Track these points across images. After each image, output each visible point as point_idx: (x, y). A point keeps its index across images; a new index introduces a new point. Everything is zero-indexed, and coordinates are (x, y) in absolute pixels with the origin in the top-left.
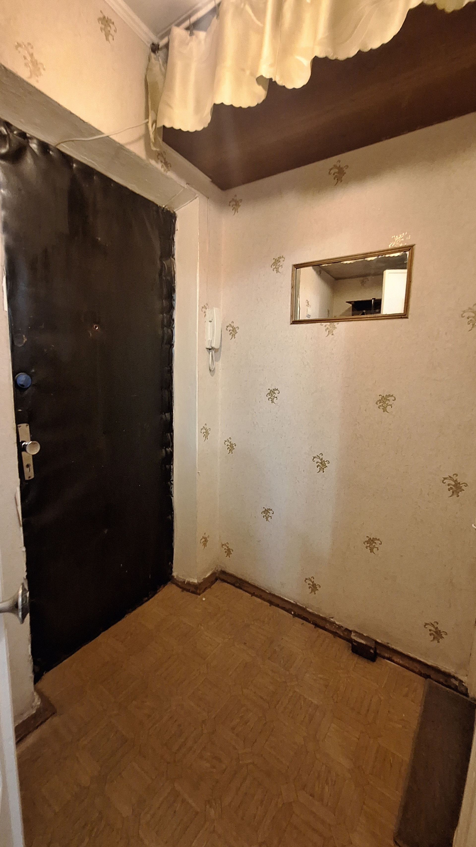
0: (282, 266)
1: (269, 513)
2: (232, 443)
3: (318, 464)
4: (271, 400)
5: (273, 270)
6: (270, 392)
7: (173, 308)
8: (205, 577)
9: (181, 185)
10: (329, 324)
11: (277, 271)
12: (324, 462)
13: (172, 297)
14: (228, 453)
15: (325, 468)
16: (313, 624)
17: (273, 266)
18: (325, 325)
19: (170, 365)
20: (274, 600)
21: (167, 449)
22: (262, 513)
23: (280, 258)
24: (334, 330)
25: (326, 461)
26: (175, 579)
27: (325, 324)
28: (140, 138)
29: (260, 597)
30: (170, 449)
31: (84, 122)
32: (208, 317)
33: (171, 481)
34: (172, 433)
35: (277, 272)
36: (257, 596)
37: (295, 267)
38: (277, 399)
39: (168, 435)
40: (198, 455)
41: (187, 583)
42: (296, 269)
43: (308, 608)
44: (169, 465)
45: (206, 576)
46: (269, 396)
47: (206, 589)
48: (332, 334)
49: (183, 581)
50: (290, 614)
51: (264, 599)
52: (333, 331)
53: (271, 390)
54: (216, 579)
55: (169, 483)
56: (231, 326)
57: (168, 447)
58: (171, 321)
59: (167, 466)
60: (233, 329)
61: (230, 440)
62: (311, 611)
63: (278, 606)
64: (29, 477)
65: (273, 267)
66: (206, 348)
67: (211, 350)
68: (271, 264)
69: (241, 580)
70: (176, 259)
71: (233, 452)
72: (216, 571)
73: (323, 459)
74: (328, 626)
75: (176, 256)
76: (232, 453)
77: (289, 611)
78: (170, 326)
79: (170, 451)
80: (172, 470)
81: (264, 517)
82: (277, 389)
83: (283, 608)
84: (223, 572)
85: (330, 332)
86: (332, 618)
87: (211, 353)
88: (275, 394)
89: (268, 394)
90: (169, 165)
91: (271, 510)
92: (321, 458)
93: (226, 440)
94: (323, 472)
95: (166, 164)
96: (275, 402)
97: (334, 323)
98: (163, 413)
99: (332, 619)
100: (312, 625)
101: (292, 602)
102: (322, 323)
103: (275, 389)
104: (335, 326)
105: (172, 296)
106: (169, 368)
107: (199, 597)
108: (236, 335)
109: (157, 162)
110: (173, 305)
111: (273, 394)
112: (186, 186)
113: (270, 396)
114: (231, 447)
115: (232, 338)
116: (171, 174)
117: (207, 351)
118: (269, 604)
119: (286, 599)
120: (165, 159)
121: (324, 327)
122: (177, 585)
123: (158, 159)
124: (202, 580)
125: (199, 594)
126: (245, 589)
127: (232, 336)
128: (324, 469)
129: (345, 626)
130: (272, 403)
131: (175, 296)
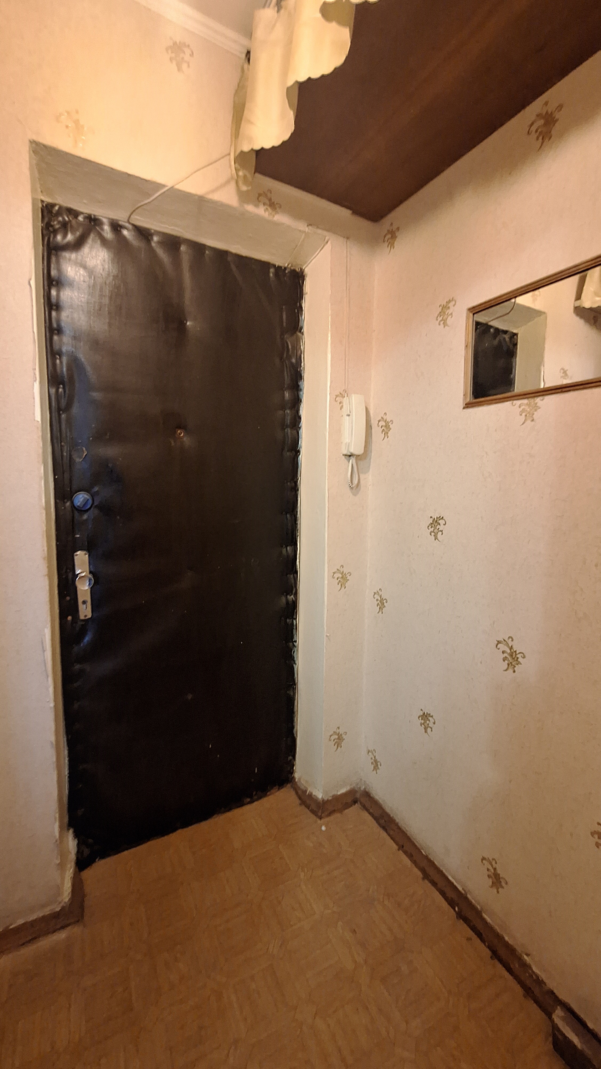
0: (451, 314)
1: (429, 720)
2: (382, 597)
3: (505, 655)
4: (434, 535)
5: (439, 324)
6: (433, 521)
7: (299, 401)
8: (336, 793)
9: (299, 229)
10: (525, 401)
11: (445, 324)
12: (516, 655)
13: (298, 386)
14: (378, 612)
15: (517, 665)
16: (489, 947)
17: (439, 317)
18: (519, 405)
19: (295, 480)
20: (431, 872)
21: (288, 597)
22: (419, 717)
23: (449, 301)
24: (535, 413)
25: (520, 653)
26: (296, 783)
27: (519, 403)
28: (228, 182)
29: (410, 856)
30: (292, 596)
31: (146, 181)
32: (345, 411)
33: (293, 642)
34: (295, 575)
35: (444, 327)
36: (405, 853)
37: (471, 312)
38: (442, 534)
39: (290, 576)
40: (326, 610)
41: (308, 794)
42: (474, 314)
43: (485, 913)
44: (291, 620)
45: (339, 793)
46: (431, 528)
47: (334, 811)
48: (532, 419)
49: (304, 789)
50: (452, 910)
51: (415, 862)
52: (533, 414)
53: (434, 519)
54: (355, 802)
55: (291, 644)
56: (384, 420)
57: (290, 594)
58: (297, 419)
59: (288, 620)
60: (386, 424)
61: (380, 593)
62: (489, 920)
63: (434, 884)
64: (86, 616)
65: (440, 319)
66: (343, 455)
67: (351, 457)
68: (437, 315)
69: (388, 815)
70: (305, 333)
71: (383, 610)
72: (356, 789)
73: (513, 647)
74: (515, 966)
75: (305, 330)
76: (382, 613)
77: (452, 903)
78: (295, 426)
79: (292, 598)
80: (295, 627)
81: (421, 725)
82: (443, 517)
83: (443, 894)
84: (367, 794)
85: (530, 417)
86: (528, 955)
87: (351, 461)
88: (440, 525)
89: (429, 524)
90: (277, 206)
91: (432, 716)
92: (510, 646)
93: (376, 591)
94: (514, 672)
95: (273, 205)
96: (439, 539)
97: (535, 399)
98: (284, 546)
99: (525, 957)
100: (488, 950)
101: (460, 889)
102: (515, 402)
103: (440, 517)
104: (537, 405)
105: (298, 384)
106: (293, 484)
107: (319, 821)
108: (389, 432)
109: (257, 206)
110: (300, 397)
111: (437, 526)
112: (307, 230)
113: (433, 529)
114: (382, 604)
115: (384, 437)
116: (281, 218)
117: (345, 458)
118: (421, 876)
119: (450, 878)
120: (270, 200)
121: (518, 407)
122: (297, 793)
123: (260, 201)
124: (330, 797)
125: (321, 818)
126: (391, 833)
127: (385, 434)
128: (515, 667)
129: (551, 984)
130: (435, 540)
131: (303, 384)
